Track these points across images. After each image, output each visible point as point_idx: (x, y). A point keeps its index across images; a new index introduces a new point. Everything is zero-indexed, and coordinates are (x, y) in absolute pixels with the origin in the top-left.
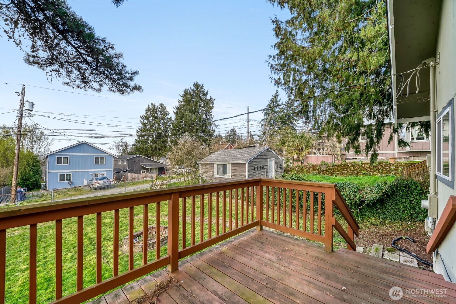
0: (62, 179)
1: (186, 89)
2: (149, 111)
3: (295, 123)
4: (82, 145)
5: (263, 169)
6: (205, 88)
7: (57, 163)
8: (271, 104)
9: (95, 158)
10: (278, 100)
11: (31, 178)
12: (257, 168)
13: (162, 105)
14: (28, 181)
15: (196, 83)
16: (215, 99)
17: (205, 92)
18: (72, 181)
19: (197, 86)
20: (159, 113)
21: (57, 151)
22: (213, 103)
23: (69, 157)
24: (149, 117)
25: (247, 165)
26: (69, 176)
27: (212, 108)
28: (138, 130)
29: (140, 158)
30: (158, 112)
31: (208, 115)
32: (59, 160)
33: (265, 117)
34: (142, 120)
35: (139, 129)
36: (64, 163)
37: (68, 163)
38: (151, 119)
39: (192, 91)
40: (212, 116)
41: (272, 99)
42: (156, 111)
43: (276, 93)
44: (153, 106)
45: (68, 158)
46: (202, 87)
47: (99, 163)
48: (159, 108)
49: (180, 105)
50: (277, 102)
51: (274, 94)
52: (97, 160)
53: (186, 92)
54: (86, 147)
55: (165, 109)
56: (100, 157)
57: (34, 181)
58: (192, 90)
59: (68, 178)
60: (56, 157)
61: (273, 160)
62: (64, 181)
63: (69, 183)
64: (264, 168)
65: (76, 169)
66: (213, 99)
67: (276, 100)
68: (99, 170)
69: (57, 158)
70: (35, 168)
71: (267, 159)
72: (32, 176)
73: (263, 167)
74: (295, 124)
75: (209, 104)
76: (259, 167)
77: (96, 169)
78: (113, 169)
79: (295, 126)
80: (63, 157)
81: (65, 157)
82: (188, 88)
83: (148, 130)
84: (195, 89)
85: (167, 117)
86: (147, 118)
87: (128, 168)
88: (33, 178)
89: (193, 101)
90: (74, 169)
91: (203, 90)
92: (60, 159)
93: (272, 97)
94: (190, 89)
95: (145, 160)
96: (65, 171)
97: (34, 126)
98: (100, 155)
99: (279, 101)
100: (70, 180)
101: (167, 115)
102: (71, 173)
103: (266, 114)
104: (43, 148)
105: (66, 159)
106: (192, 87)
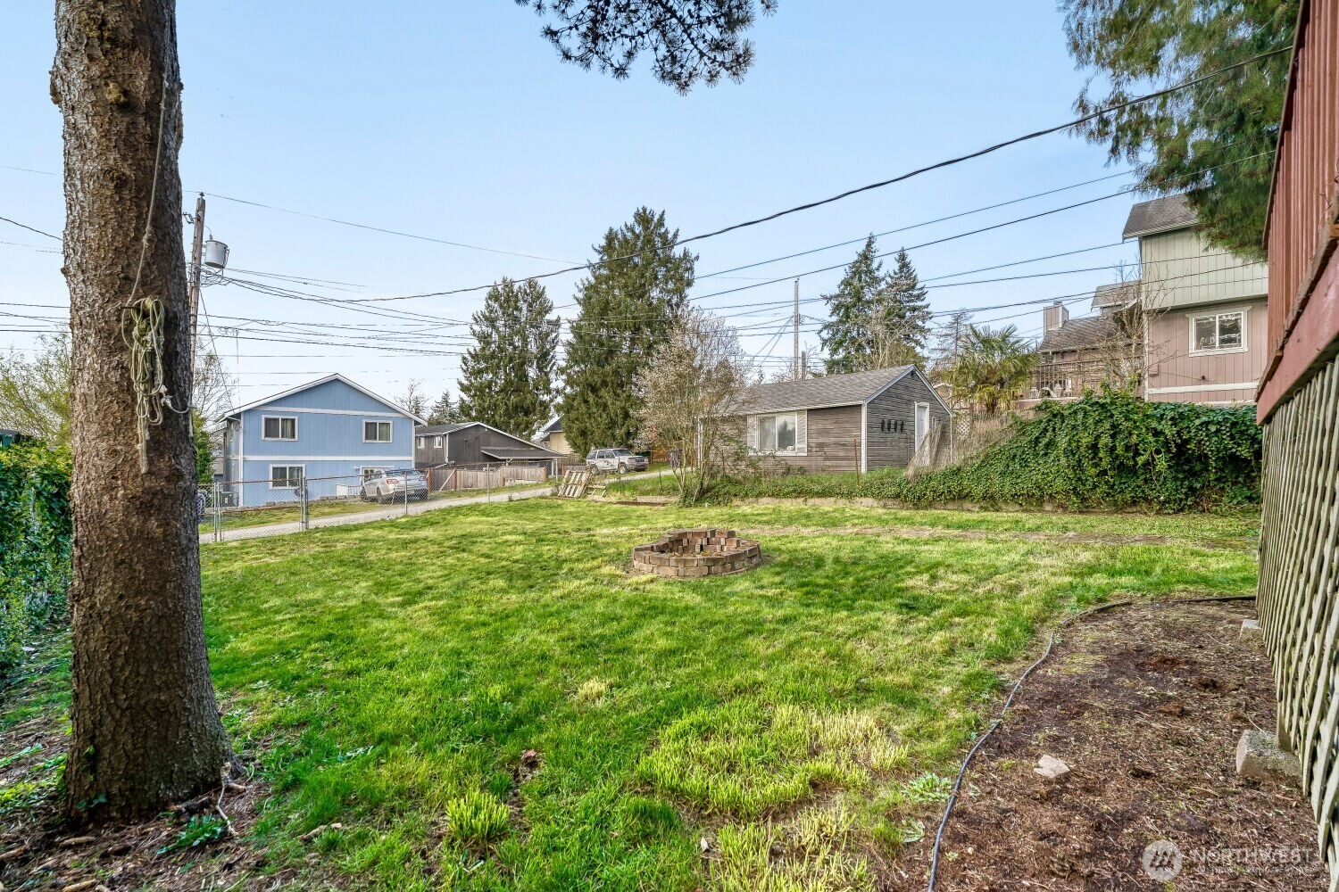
0: (279, 480)
1: (611, 230)
2: (496, 301)
3: (918, 337)
4: (333, 386)
5: (902, 430)
6: (670, 226)
7: (266, 436)
8: (852, 278)
9: (367, 424)
10: (875, 265)
12: (889, 424)
13: (532, 283)
15: (641, 211)
16: (697, 258)
17: (670, 236)
19: (643, 218)
20: (525, 307)
21: (267, 401)
22: (691, 268)
23: (296, 418)
24: (497, 319)
25: (864, 411)
26: (296, 471)
27: (689, 284)
28: (467, 356)
29: (481, 431)
30: (521, 303)
31: (678, 305)
32: (271, 427)
33: (834, 319)
34: (477, 328)
35: (470, 353)
36: (283, 436)
37: (293, 436)
38: (500, 323)
39: (629, 235)
40: (690, 308)
41: (857, 262)
42: (516, 302)
43: (869, 245)
44: (508, 285)
45: (293, 421)
46: (661, 222)
47: (375, 439)
48: (525, 290)
49: (596, 278)
50: (871, 272)
51: (861, 247)
52: (372, 430)
53: (611, 237)
54: (340, 390)
55: (541, 295)
56: (378, 422)
58: (632, 230)
59: (296, 479)
60: (263, 417)
61: (925, 408)
62: (285, 487)
63: (296, 492)
64: (905, 427)
65: (315, 454)
66: (693, 257)
67: (868, 266)
68: (376, 458)
69: (266, 419)
71: (909, 402)
73: (902, 425)
74: (918, 342)
75: (680, 273)
76: (893, 422)
77: (368, 454)
78: (412, 458)
79: (918, 349)
80: (280, 417)
81: (287, 420)
82: (618, 226)
83: (493, 356)
84: (638, 230)
85: (548, 317)
86: (491, 322)
87: (447, 460)
89: (636, 265)
90: (310, 455)
91: (663, 230)
92: (272, 423)
93: (856, 258)
94: (624, 228)
95: (493, 439)
96: (286, 459)
98: (377, 416)
99: (878, 269)
101: (546, 312)
102: (303, 466)
103: (836, 309)
105: (289, 423)
106: (631, 221)
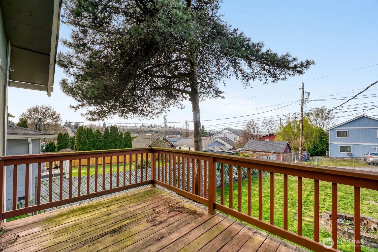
0: (342, 150)
4: (362, 119)
7: (337, 136)
11: (319, 147)
14: (318, 149)
18: (351, 153)
21: (337, 126)
23: (348, 131)
26: (348, 147)
32: (339, 134)
36: (343, 136)
37: (347, 137)
57: (322, 149)
59: (348, 150)
62: (344, 152)
63: (348, 154)
65: (355, 142)
69: (337, 132)
70: (322, 139)
72: (320, 145)
80: (342, 131)
81: (344, 131)
88: (321, 147)
90: (353, 142)
92: (339, 132)
96: (344, 144)
97: (323, 108)
100: (350, 151)
102: (351, 146)
104: (331, 124)
105: (345, 133)
